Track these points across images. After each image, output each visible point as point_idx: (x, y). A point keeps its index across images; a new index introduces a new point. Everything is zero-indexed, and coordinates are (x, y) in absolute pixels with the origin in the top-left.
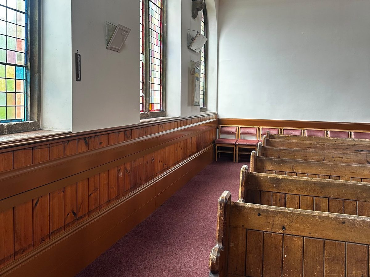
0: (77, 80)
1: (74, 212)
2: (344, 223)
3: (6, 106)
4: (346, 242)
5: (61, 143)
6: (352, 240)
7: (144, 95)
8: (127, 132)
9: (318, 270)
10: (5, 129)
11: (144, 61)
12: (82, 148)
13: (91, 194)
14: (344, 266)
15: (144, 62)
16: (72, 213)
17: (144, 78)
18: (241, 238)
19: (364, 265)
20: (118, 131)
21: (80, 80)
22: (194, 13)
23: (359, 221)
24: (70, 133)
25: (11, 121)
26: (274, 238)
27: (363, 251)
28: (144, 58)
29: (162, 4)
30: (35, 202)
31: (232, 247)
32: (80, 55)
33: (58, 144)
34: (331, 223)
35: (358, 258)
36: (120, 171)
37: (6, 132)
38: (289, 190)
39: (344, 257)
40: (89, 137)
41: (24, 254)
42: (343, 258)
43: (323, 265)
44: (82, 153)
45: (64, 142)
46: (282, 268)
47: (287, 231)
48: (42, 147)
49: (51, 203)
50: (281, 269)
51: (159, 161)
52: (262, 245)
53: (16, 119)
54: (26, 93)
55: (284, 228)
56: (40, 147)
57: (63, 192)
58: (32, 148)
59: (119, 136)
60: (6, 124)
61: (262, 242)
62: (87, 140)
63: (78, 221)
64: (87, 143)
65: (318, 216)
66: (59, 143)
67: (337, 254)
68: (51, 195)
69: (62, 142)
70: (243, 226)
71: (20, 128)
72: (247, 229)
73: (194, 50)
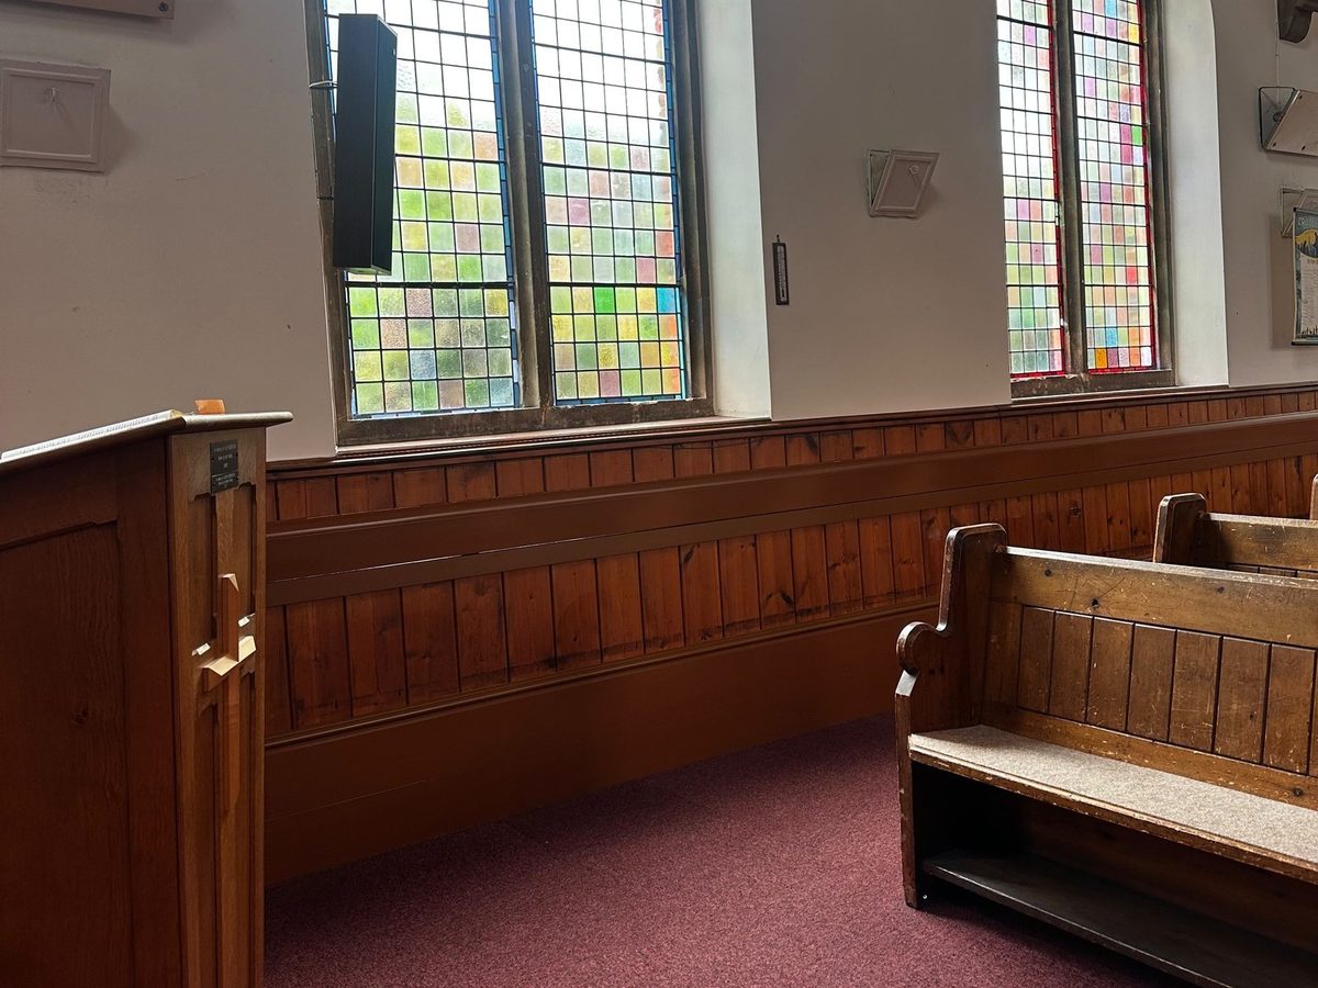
0: (779, 303)
1: (787, 594)
2: (1221, 590)
3: (641, 369)
4: (1223, 636)
5: (742, 441)
6: (1235, 629)
7: (1066, 324)
8: (953, 425)
9: (1158, 699)
10: (636, 413)
11: (1062, 220)
12: (801, 455)
13: (835, 565)
14: (1214, 692)
15: (1062, 225)
16: (779, 595)
17: (1064, 274)
18: (1011, 624)
19: (1258, 691)
20: (920, 421)
21: (787, 303)
22: (1289, 24)
23: (1255, 585)
24: (768, 420)
25: (652, 397)
26: (1075, 626)
27: (1256, 656)
28: (1062, 214)
29: (1145, 29)
30: (683, 554)
31: (995, 644)
32: (784, 245)
33: (733, 442)
34: (1192, 591)
35: (1244, 673)
36: (933, 525)
37: (637, 419)
38: (1305, 561)
39: (1215, 670)
40: (819, 432)
41: (665, 648)
42: (1212, 674)
43: (1169, 689)
44: (799, 468)
45: (749, 438)
46: (1087, 691)
47: (1100, 609)
48: (695, 445)
49: (723, 563)
50: (1084, 695)
51: (1110, 521)
52: (1050, 640)
53: (663, 395)
54: (683, 341)
55: (1095, 602)
56: (689, 446)
57: (754, 545)
58: (673, 445)
59: (921, 434)
60: (638, 403)
61: (1051, 633)
62: (816, 439)
63: (799, 618)
64: (813, 446)
65: (1168, 575)
66: (737, 442)
67: (1201, 664)
68: (723, 547)
69: (744, 438)
70: (1016, 598)
71: (667, 410)
72: (1024, 606)
73: (1300, 152)
